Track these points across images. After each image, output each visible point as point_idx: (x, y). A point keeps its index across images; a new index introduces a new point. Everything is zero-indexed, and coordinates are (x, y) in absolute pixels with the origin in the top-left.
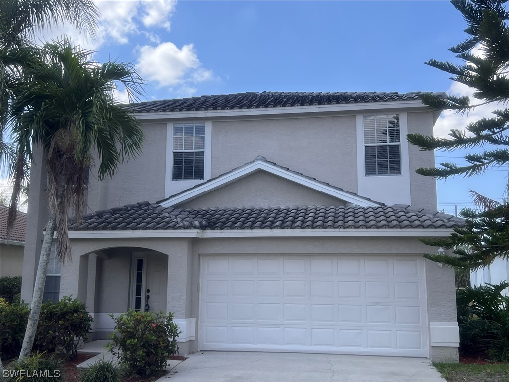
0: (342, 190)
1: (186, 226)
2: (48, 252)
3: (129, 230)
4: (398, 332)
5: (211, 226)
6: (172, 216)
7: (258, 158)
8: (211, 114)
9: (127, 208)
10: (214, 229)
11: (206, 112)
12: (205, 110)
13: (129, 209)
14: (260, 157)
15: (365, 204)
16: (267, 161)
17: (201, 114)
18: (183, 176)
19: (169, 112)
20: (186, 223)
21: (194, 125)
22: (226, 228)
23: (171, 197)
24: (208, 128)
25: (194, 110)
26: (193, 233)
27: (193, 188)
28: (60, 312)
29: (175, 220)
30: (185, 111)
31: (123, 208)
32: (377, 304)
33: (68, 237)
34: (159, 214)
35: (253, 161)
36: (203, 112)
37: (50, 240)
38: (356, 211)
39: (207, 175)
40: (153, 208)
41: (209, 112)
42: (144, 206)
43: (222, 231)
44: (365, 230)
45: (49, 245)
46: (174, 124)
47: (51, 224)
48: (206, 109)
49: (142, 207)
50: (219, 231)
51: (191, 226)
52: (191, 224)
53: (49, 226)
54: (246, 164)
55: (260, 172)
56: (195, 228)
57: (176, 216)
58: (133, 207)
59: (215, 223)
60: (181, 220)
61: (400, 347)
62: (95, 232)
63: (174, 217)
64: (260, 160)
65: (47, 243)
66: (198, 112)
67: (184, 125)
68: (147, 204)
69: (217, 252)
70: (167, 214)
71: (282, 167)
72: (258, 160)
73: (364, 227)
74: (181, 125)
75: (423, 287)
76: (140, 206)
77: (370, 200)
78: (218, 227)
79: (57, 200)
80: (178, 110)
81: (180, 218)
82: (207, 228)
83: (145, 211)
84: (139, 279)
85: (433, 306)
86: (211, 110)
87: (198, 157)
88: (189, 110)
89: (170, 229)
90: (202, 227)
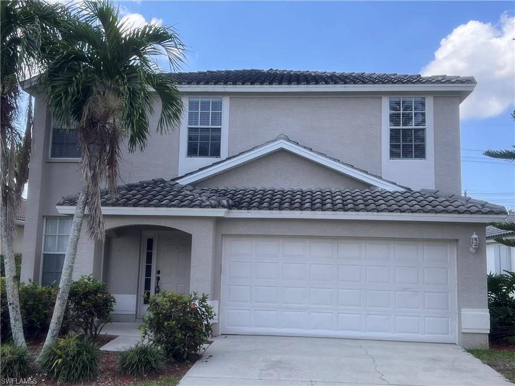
0: (367, 173)
1: (214, 205)
2: (79, 227)
3: (152, 207)
4: (427, 318)
5: (237, 205)
6: (195, 194)
7: (281, 136)
8: (230, 88)
9: (143, 184)
10: (241, 209)
11: (225, 86)
12: (224, 84)
13: (145, 185)
14: (283, 136)
15: (391, 188)
16: (289, 140)
17: (219, 88)
18: (198, 153)
19: (185, 84)
20: (213, 202)
21: (211, 100)
22: (254, 208)
23: (186, 175)
24: (226, 103)
25: (212, 84)
26: (221, 212)
27: (211, 166)
28: (83, 292)
29: (199, 198)
30: (203, 84)
31: (139, 184)
32: (406, 289)
33: (101, 213)
34: (179, 192)
35: (275, 140)
36: (222, 86)
37: (82, 215)
38: (384, 195)
39: (224, 152)
40: (171, 185)
41: (228, 86)
42: (160, 183)
43: (249, 211)
44: (399, 214)
45: (81, 219)
46: (189, 98)
47: (84, 197)
48: (226, 83)
49: (158, 184)
50: (246, 211)
51: (219, 205)
52: (219, 202)
53: (81, 199)
54: (268, 143)
55: (282, 151)
56: (223, 207)
57: (200, 194)
58: (148, 184)
59: (240, 203)
60: (206, 198)
61: (428, 333)
62: (115, 208)
63: (198, 195)
64: (282, 138)
65: (78, 217)
66: (217, 86)
67: (200, 100)
68: (163, 181)
69: (242, 233)
70: (188, 192)
71: (305, 147)
72: (281, 138)
73: (398, 211)
74: (196, 100)
75: (453, 273)
76: (155, 182)
77: (395, 184)
78: (245, 207)
79: (90, 171)
80: (195, 83)
81: (205, 196)
82: (233, 208)
83: (163, 188)
84: (149, 259)
85: (464, 292)
86: (230, 84)
87: (215, 134)
88: (207, 83)
89: (196, 207)
90: (230, 207)
